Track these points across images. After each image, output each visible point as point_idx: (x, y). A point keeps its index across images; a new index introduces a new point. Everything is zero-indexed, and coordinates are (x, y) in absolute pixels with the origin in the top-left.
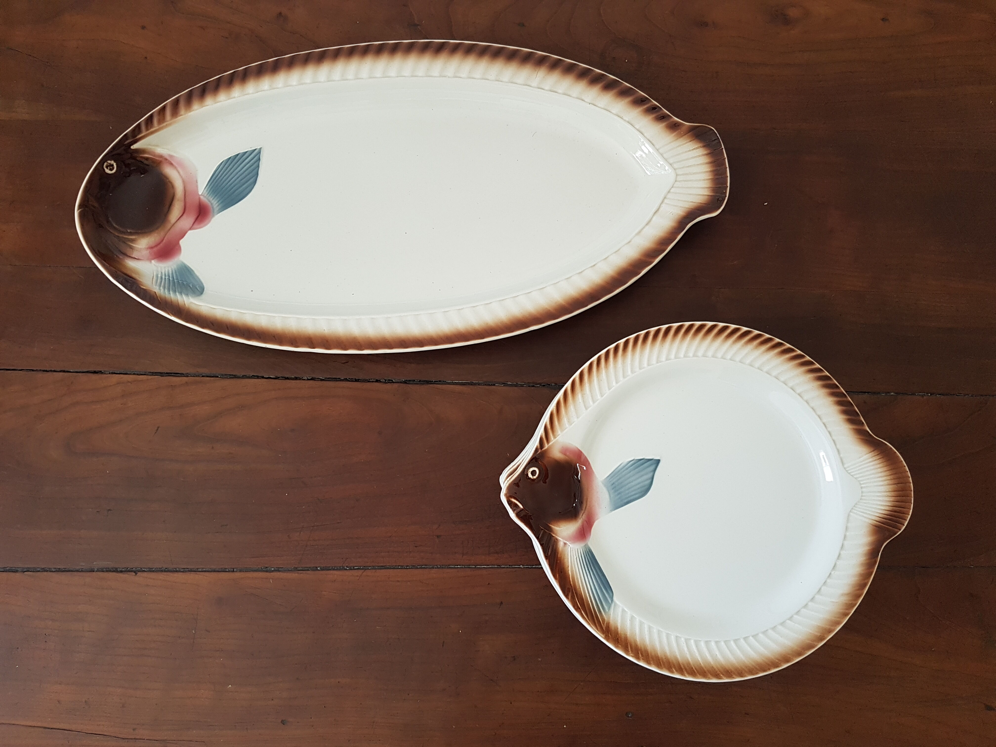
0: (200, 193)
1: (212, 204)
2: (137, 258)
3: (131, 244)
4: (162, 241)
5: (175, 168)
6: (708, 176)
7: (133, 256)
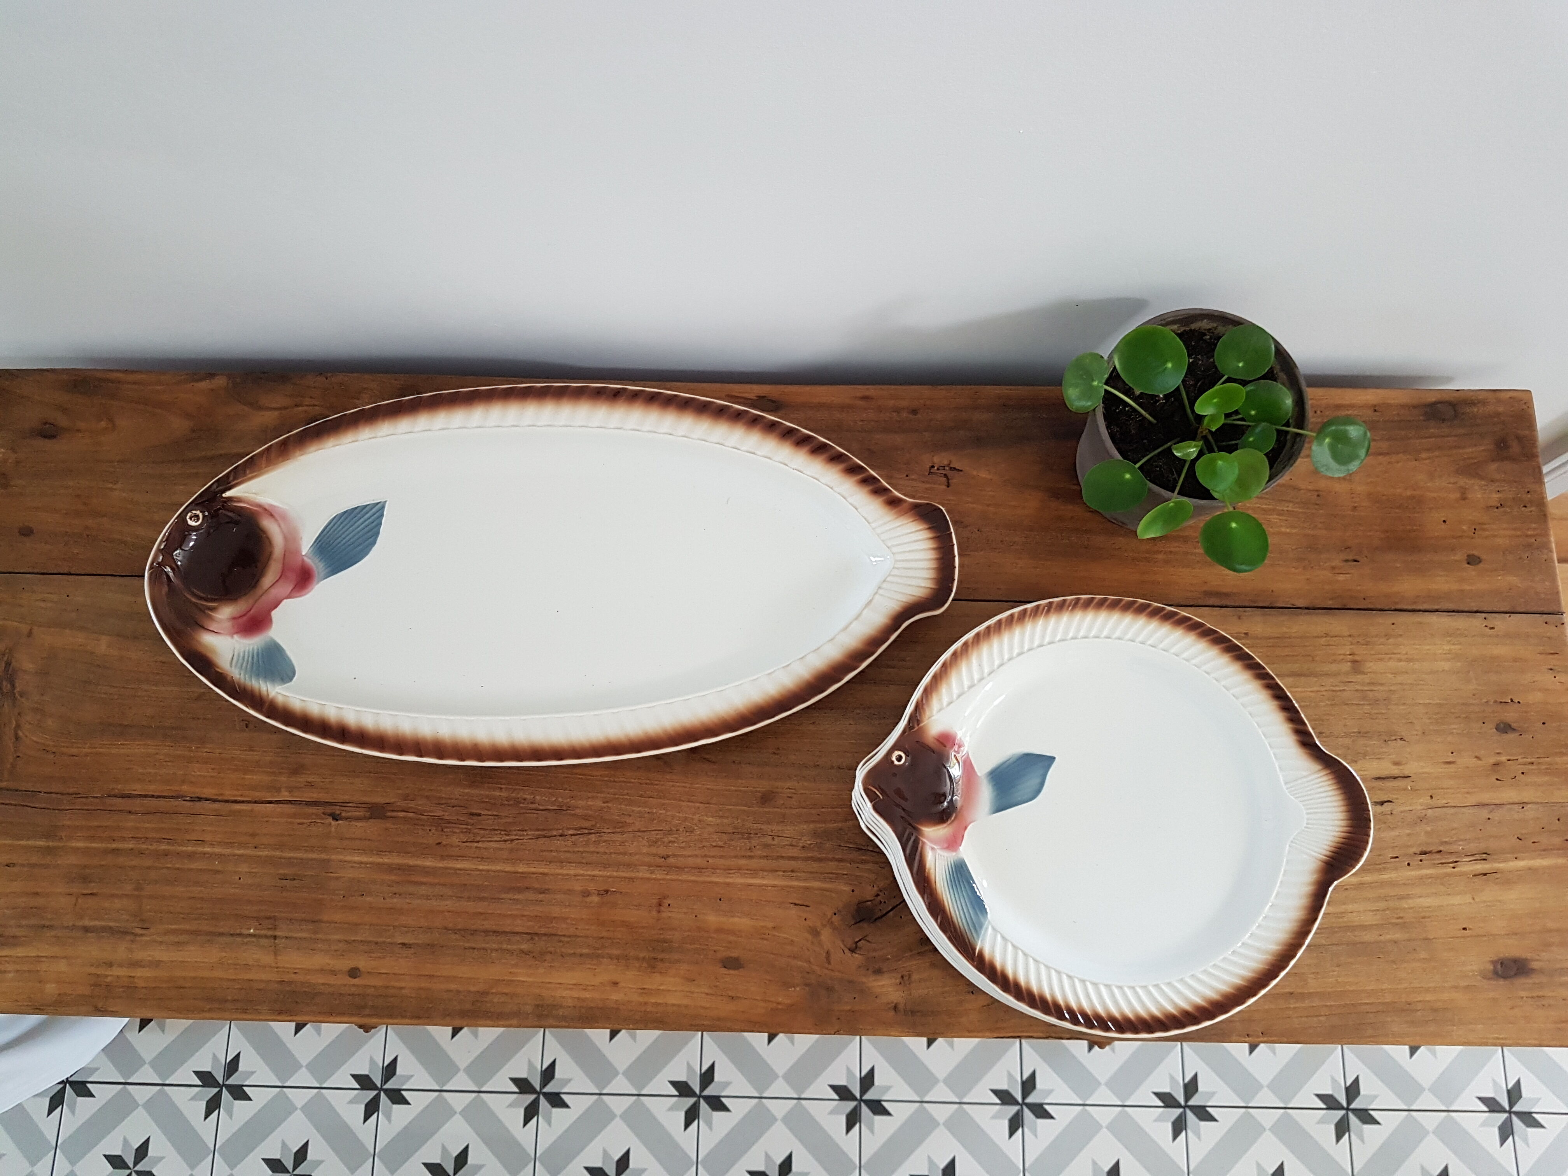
0: (303, 553)
1: (317, 567)
2: (214, 631)
3: (209, 613)
4: (250, 610)
6: (933, 564)
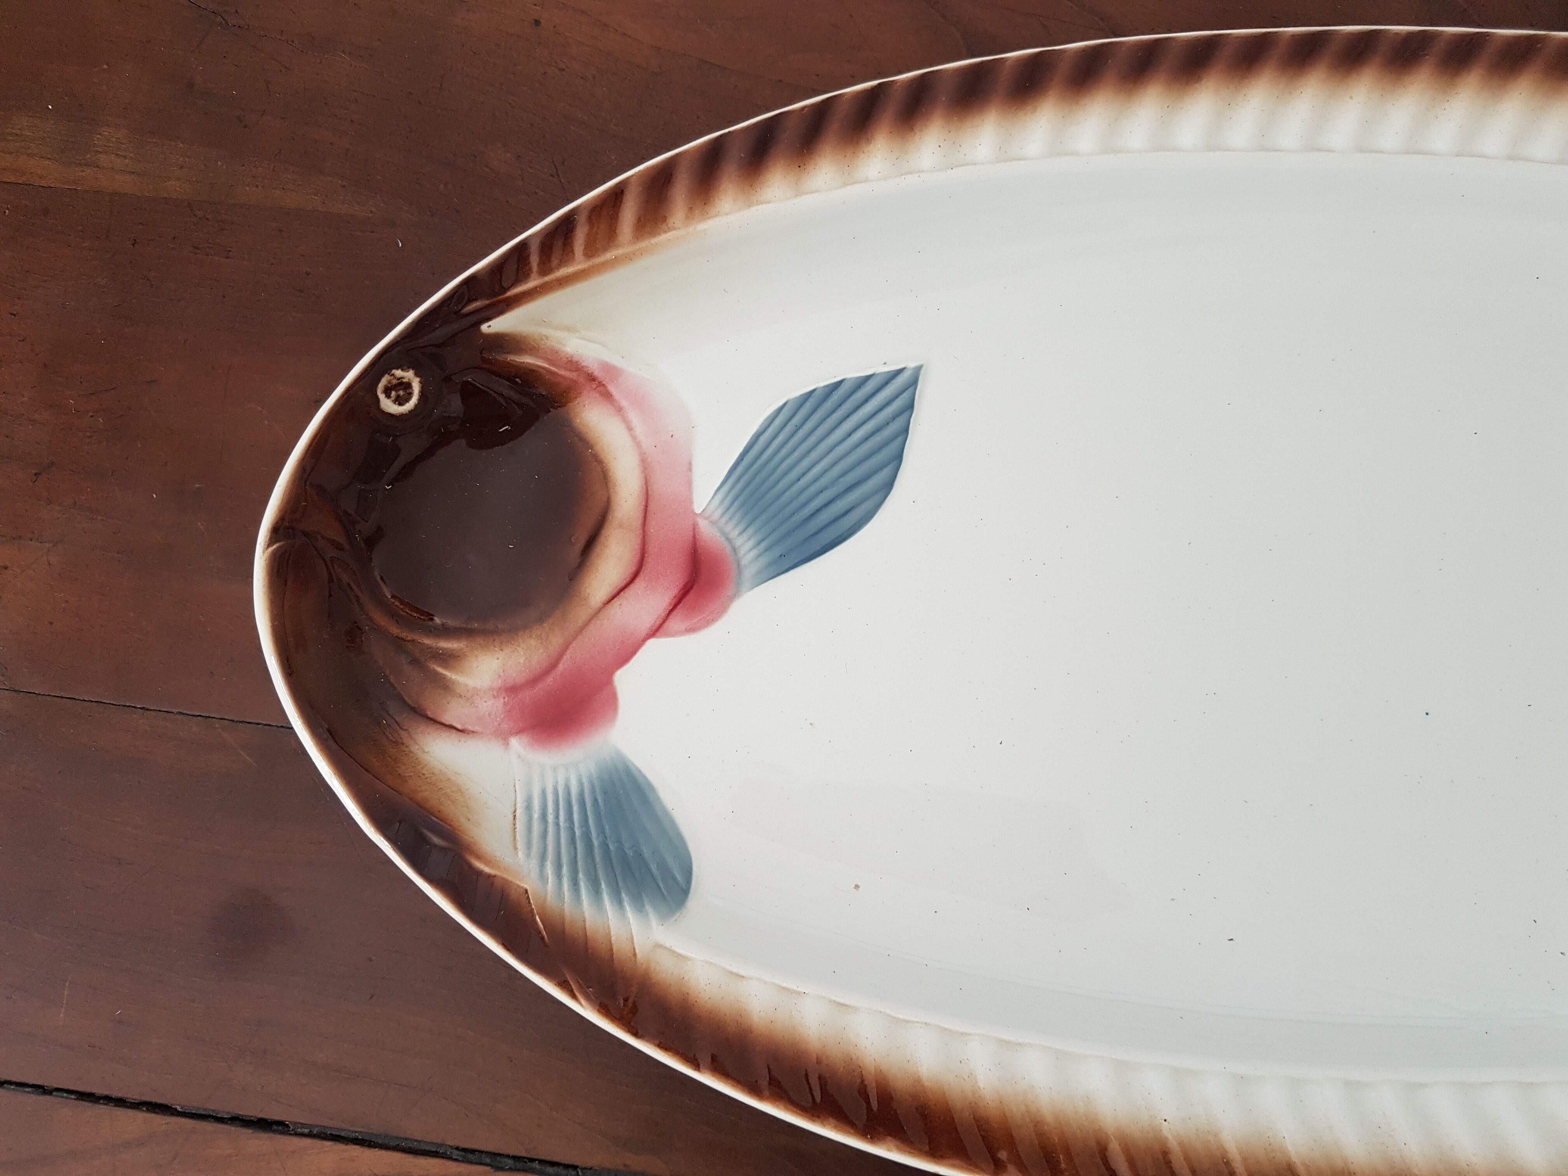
0: (699, 511)
1: (735, 550)
2: (459, 726)
3: (440, 670)
4: (553, 666)
5: (619, 410)
7: (447, 719)
